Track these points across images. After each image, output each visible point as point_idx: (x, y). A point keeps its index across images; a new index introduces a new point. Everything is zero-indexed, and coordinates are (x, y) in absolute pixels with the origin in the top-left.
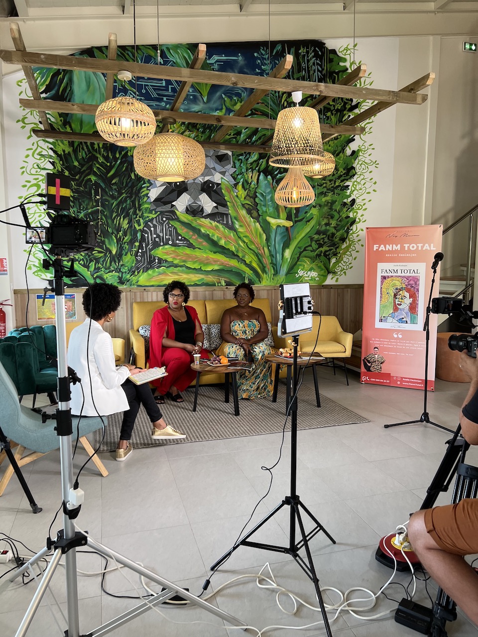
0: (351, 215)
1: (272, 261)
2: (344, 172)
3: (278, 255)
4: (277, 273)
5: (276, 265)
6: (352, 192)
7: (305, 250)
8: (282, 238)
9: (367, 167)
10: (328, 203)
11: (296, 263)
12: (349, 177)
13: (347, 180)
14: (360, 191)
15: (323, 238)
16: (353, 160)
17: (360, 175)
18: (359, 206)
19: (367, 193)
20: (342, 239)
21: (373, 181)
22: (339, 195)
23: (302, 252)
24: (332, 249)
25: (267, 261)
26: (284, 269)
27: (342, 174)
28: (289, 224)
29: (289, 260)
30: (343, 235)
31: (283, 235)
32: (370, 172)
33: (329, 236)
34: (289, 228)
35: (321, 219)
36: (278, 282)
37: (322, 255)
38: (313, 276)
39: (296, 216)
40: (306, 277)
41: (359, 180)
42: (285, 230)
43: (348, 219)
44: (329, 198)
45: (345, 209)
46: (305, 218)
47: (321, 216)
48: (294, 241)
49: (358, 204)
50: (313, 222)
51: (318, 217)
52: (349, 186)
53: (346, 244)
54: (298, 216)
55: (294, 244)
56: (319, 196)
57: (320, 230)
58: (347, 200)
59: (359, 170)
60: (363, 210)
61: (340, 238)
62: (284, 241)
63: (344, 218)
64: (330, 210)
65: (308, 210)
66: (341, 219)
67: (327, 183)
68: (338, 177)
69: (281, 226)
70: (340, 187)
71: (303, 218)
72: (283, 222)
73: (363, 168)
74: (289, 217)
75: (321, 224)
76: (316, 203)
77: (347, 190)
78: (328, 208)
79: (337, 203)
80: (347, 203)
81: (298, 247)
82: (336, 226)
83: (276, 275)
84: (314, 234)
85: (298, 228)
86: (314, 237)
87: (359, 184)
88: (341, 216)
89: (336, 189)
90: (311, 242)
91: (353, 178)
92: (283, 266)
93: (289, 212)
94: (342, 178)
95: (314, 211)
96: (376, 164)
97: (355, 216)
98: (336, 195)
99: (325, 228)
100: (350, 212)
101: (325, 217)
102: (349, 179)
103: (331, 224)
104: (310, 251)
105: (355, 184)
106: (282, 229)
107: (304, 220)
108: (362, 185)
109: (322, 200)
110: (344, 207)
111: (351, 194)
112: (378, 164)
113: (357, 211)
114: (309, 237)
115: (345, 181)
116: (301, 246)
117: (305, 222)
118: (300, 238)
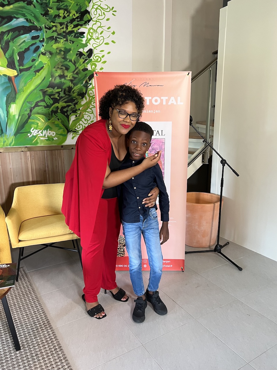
0: (89, 67)
2: (77, 15)
3: (1, 111)
4: (2, 133)
6: (88, 41)
7: (37, 105)
8: (4, 90)
9: (104, 13)
10: (61, 50)
11: (27, 121)
12: (83, 22)
13: (81, 25)
14: (96, 40)
15: (59, 93)
16: (87, 3)
17: (97, 21)
18: (97, 58)
19: (106, 44)
20: (81, 93)
21: (111, 30)
22: (73, 42)
23: (34, 108)
24: (70, 105)
26: (12, 128)
27: (74, 17)
28: (12, 73)
29: (17, 117)
30: (81, 89)
31: (5, 86)
32: (108, 20)
33: (65, 90)
34: (13, 79)
35: (54, 70)
36: (5, 144)
37: (59, 111)
38: (49, 135)
39: (21, 63)
40: (42, 137)
41: (95, 27)
42: (7, 80)
43: (86, 72)
44: (61, 44)
45: (82, 60)
46: (33, 67)
47: (54, 67)
48: (21, 94)
49: (96, 55)
50: (43, 72)
51: (49, 66)
52: (84, 33)
53: (86, 100)
54: (23, 64)
55: (21, 99)
56: (48, 42)
57: (53, 83)
58: (83, 50)
59: (95, 16)
60: (103, 62)
61: (78, 93)
62: (7, 93)
63: (81, 71)
64: (64, 59)
65: (36, 57)
66: (78, 72)
67: (58, 26)
68: (70, 21)
69: (1, 75)
70: (74, 34)
71: (31, 67)
72: (3, 69)
73: (99, 14)
74: (11, 65)
75: (54, 76)
76: (46, 49)
77: (82, 38)
78: (61, 58)
79: (71, 52)
80: (84, 53)
81: (27, 102)
82: (72, 79)
83: (2, 135)
84: (47, 87)
85: (24, 78)
86: (47, 91)
87: (96, 32)
88: (78, 68)
89: (69, 35)
90: (43, 96)
91: (88, 25)
92: (10, 124)
93: (10, 58)
94: (75, 23)
95: (44, 60)
96: (113, 11)
97: (93, 69)
98: (69, 43)
99: (60, 81)
100: (88, 64)
101: (58, 68)
102: (83, 25)
103: (67, 76)
104: (43, 107)
105: (91, 32)
106: (3, 78)
107: (32, 69)
108: (99, 34)
109: (53, 47)
110: (80, 58)
111: (87, 43)
112: (115, 11)
113: (96, 63)
114: (41, 90)
115: (79, 27)
116: (31, 101)
117: (34, 72)
118: (29, 91)
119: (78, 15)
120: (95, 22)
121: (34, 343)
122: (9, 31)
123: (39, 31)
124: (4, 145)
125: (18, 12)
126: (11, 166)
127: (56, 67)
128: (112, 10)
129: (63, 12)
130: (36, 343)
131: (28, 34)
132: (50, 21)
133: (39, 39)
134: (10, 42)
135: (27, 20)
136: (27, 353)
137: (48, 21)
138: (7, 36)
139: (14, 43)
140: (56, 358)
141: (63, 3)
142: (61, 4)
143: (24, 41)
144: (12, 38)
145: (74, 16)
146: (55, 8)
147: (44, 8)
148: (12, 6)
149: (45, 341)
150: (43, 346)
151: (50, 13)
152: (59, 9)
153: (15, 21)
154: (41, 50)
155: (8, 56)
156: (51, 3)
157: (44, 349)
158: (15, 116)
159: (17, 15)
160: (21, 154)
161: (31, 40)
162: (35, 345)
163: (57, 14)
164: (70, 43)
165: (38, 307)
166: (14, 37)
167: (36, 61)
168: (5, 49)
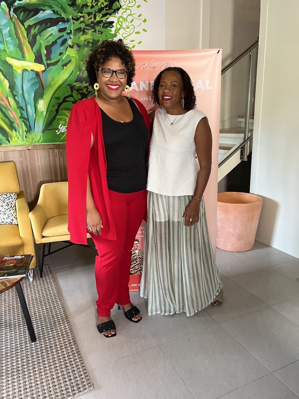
1: (22, 114)
3: (29, 107)
4: (31, 129)
5: (28, 119)
6: (117, 30)
7: (64, 101)
8: (31, 85)
10: (89, 42)
11: (54, 118)
12: (112, 11)
13: (110, 14)
14: (126, 30)
15: (87, 87)
17: (126, 9)
19: (136, 33)
21: (142, 18)
22: (102, 33)
23: (61, 103)
25: (15, 115)
26: (40, 125)
27: (103, 6)
28: (39, 68)
29: (45, 114)
31: (33, 82)
32: (139, 6)
34: (41, 74)
35: (81, 63)
36: (34, 141)
39: (48, 57)
41: (125, 16)
42: (35, 76)
44: (89, 36)
46: (61, 60)
47: (82, 60)
48: (48, 90)
50: (71, 66)
51: (77, 59)
52: (113, 22)
54: (50, 58)
55: (49, 95)
56: (76, 33)
57: (81, 77)
59: (125, 3)
62: (35, 89)
65: (63, 51)
67: (85, 17)
68: (98, 10)
69: (29, 70)
70: (103, 24)
71: (58, 61)
72: (31, 65)
73: (129, 1)
74: (38, 60)
75: (82, 69)
76: (73, 42)
77: (111, 28)
78: (89, 50)
81: (55, 97)
83: (30, 132)
84: (75, 81)
85: (51, 73)
86: (75, 85)
87: (126, 21)
89: (97, 25)
90: (71, 92)
91: (118, 13)
92: (38, 120)
93: (37, 52)
94: (104, 12)
95: (72, 53)
98: (97, 33)
102: (112, 14)
104: (71, 103)
105: (120, 21)
106: (30, 73)
107: (59, 63)
108: (129, 22)
109: (80, 39)
111: (117, 33)
114: (69, 85)
115: (108, 16)
116: (58, 96)
117: (62, 66)
118: (57, 86)
119: (107, 3)
121: (50, 335)
122: (35, 25)
123: (66, 23)
124: (32, 141)
125: (45, 4)
126: (39, 164)
127: (85, 60)
129: (91, 2)
130: (52, 336)
131: (55, 27)
132: (77, 11)
133: (66, 31)
134: (37, 35)
135: (54, 12)
136: (42, 344)
137: (75, 11)
138: (34, 30)
139: (42, 36)
140: (70, 351)
143: (51, 34)
144: (39, 31)
149: (60, 335)
150: (58, 340)
151: (77, 2)
153: (43, 12)
154: (68, 42)
155: (35, 50)
157: (59, 342)
158: (43, 112)
159: (44, 7)
160: (49, 151)
161: (59, 33)
162: (50, 338)
163: (85, 3)
164: (99, 34)
165: (58, 303)
166: (41, 30)
167: (64, 55)
168: (32, 43)
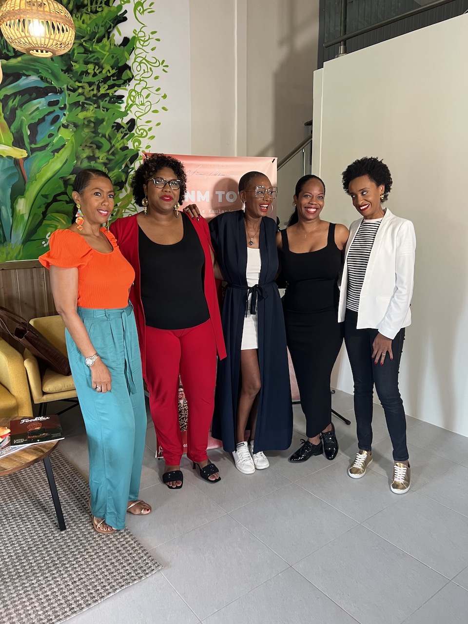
0: (130, 145)
2: (113, 72)
3: (3, 209)
4: (5, 240)
5: (1, 226)
6: (128, 107)
7: (55, 200)
8: (7, 178)
9: (150, 68)
10: (90, 121)
11: (40, 224)
12: (121, 82)
13: (119, 86)
14: (140, 107)
16: (126, 54)
17: (140, 80)
18: (142, 131)
19: (153, 111)
20: (119, 182)
21: (162, 93)
22: (107, 110)
23: (51, 203)
26: (18, 234)
27: (109, 75)
28: (20, 154)
29: (26, 218)
30: (119, 177)
31: (10, 172)
32: (156, 78)
34: (21, 162)
35: (80, 149)
36: (9, 256)
39: (33, 140)
41: (138, 88)
42: (12, 165)
43: (126, 152)
44: (90, 112)
45: (119, 135)
46: (50, 145)
47: (80, 144)
48: (32, 184)
49: (139, 128)
50: (65, 152)
51: (73, 143)
52: (123, 97)
53: (127, 192)
54: (36, 140)
55: (33, 190)
56: (73, 109)
57: (79, 168)
58: (122, 121)
59: (139, 73)
60: (149, 138)
61: (115, 181)
62: (13, 183)
63: (119, 150)
64: (94, 134)
65: (55, 131)
66: (115, 151)
67: (85, 87)
69: (5, 156)
70: (109, 98)
71: (47, 145)
72: (7, 149)
73: (144, 70)
74: (18, 142)
75: (80, 157)
76: (68, 120)
77: (120, 103)
78: (91, 131)
79: (105, 123)
80: (122, 125)
81: (42, 195)
82: (106, 161)
83: (5, 244)
84: (70, 173)
85: (37, 161)
86: (69, 179)
87: (139, 95)
88: (114, 145)
89: (101, 99)
90: (65, 187)
91: (129, 85)
92: (17, 227)
93: (17, 132)
94: (110, 82)
95: (66, 135)
96: (164, 66)
97: (136, 147)
99: (89, 164)
100: (128, 140)
101: (86, 146)
102: (122, 85)
103: (99, 158)
104: (65, 203)
105: (132, 95)
106: (6, 161)
107: (49, 148)
108: (144, 98)
109: (78, 116)
110: (118, 132)
111: (128, 110)
112: (167, 66)
113: (139, 138)
114: (62, 178)
115: (116, 88)
116: (46, 194)
117: (52, 152)
118: (44, 179)
120: (138, 82)
122: (15, 95)
123: (59, 94)
124: (7, 257)
125: (28, 67)
126: (18, 290)
127: (84, 145)
128: (162, 64)
129: (93, 68)
131: (43, 99)
132: (74, 79)
133: (59, 105)
134: (17, 109)
135: (42, 78)
137: (72, 80)
138: (13, 102)
139: (23, 110)
141: (93, 54)
142: (90, 56)
143: (38, 109)
144: (21, 103)
145: (108, 73)
146: (81, 61)
147: (65, 61)
148: (19, 59)
151: (74, 68)
152: (87, 63)
153: (25, 79)
154: (62, 120)
155: (15, 129)
156: (75, 55)
158: (24, 215)
159: (27, 71)
161: (48, 107)
163: (85, 70)
164: (104, 111)
166: (23, 102)
167: (55, 137)
168: (10, 119)
